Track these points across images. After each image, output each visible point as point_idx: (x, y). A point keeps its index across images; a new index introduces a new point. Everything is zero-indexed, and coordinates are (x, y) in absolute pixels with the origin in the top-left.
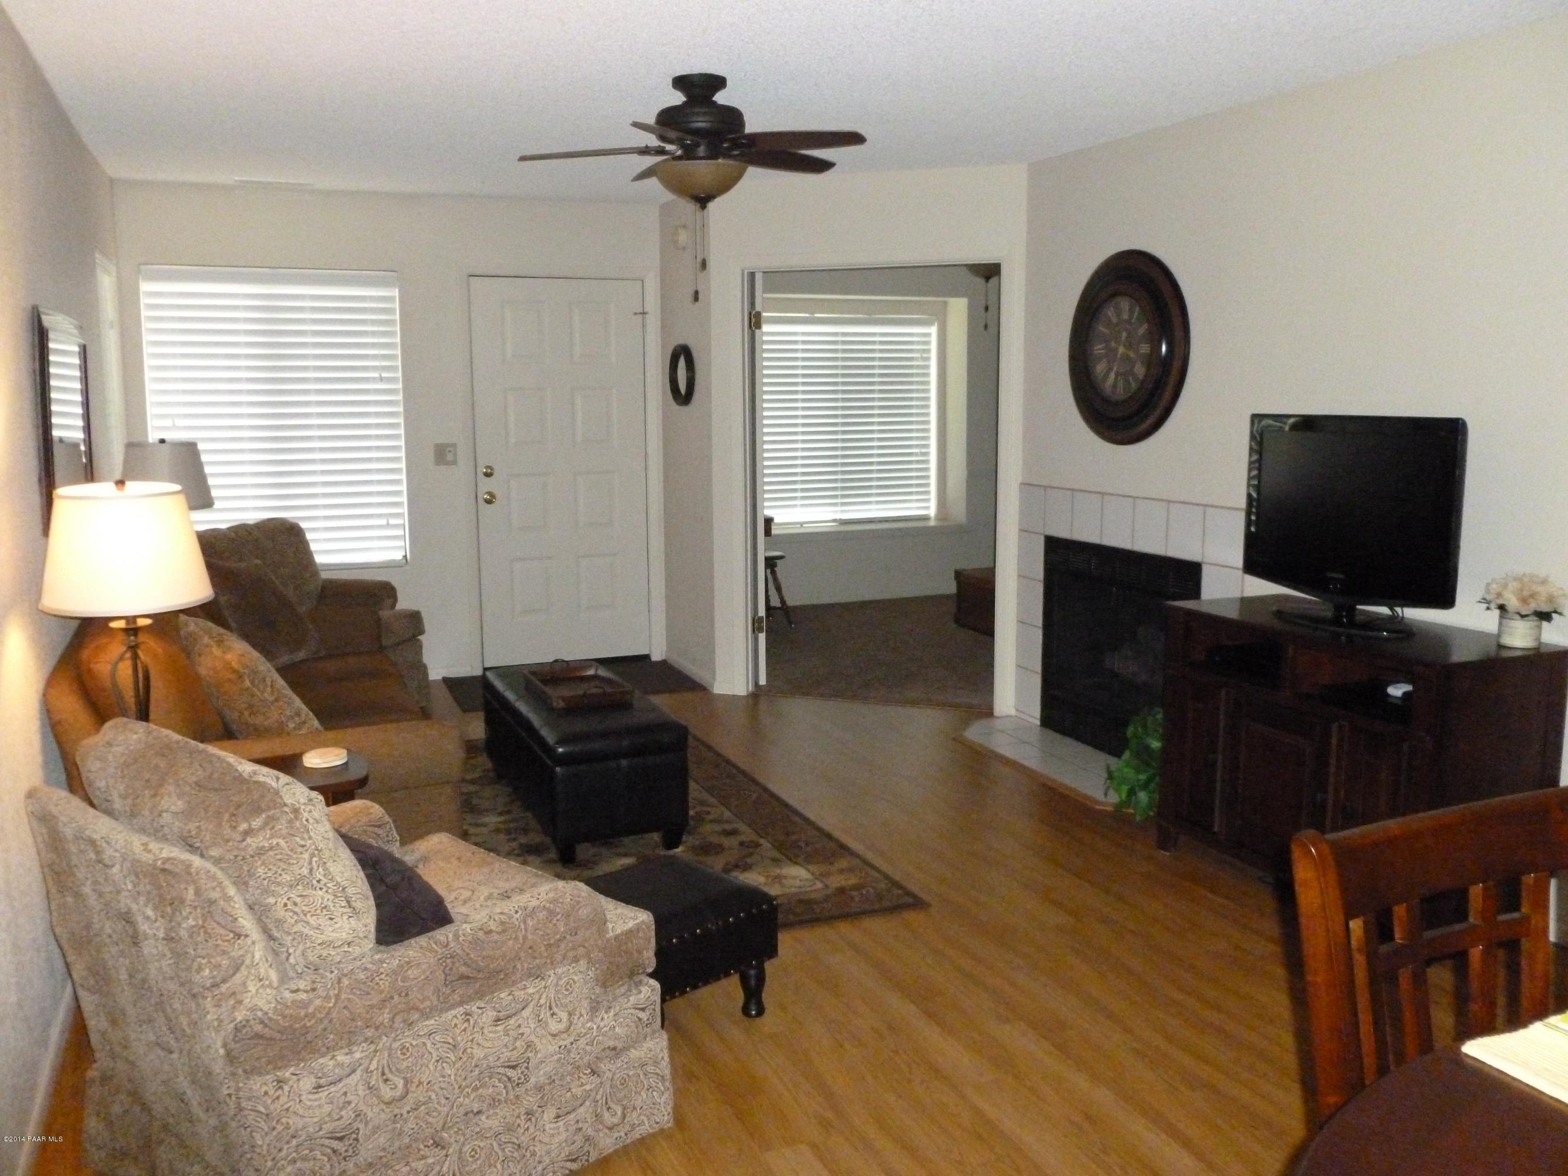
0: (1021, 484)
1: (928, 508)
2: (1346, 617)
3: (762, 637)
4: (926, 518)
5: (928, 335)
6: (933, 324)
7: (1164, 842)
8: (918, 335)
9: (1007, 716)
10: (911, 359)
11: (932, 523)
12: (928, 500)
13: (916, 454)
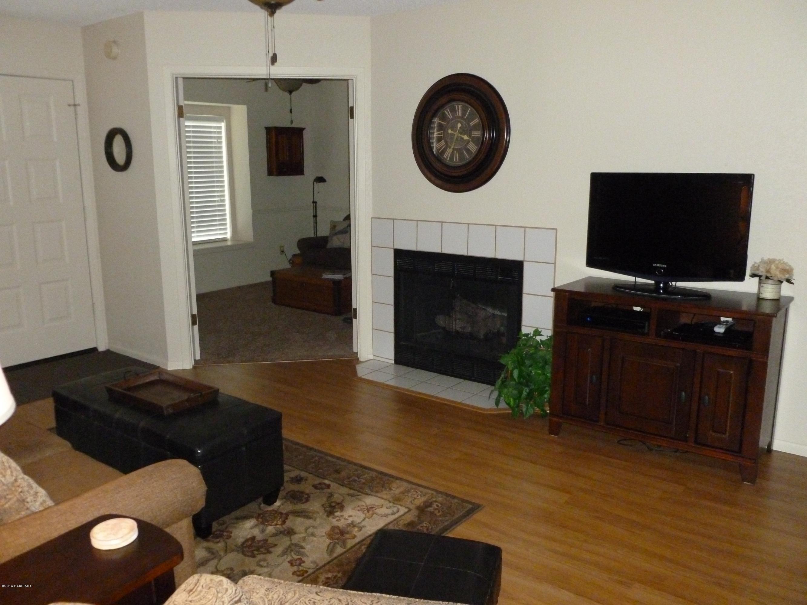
0: (372, 218)
1: (226, 233)
2: (660, 288)
3: (196, 327)
4: (224, 240)
5: (220, 128)
6: (223, 121)
7: (554, 429)
8: (215, 127)
9: (368, 360)
10: (211, 142)
11: (229, 243)
12: (226, 229)
13: (218, 201)
